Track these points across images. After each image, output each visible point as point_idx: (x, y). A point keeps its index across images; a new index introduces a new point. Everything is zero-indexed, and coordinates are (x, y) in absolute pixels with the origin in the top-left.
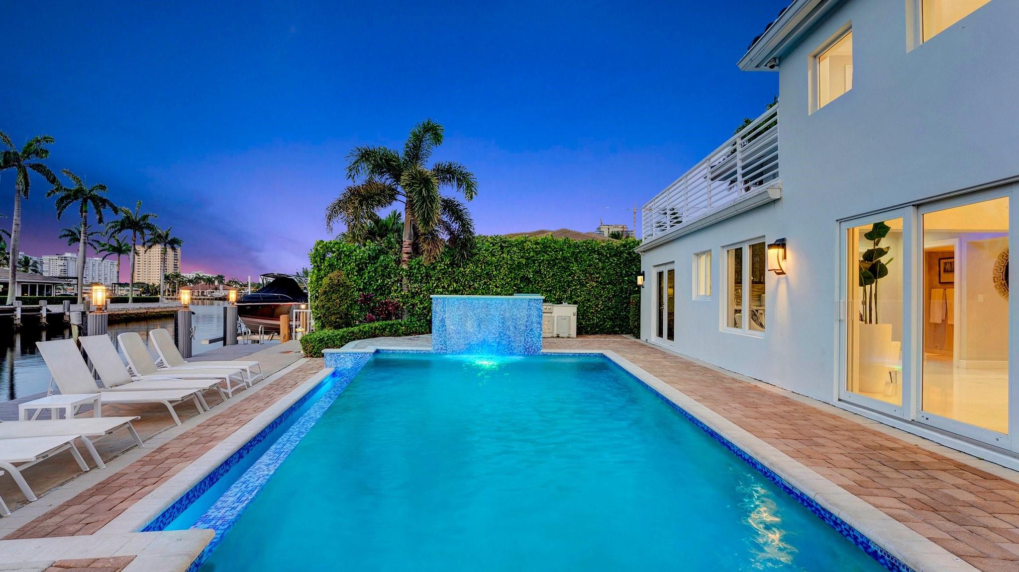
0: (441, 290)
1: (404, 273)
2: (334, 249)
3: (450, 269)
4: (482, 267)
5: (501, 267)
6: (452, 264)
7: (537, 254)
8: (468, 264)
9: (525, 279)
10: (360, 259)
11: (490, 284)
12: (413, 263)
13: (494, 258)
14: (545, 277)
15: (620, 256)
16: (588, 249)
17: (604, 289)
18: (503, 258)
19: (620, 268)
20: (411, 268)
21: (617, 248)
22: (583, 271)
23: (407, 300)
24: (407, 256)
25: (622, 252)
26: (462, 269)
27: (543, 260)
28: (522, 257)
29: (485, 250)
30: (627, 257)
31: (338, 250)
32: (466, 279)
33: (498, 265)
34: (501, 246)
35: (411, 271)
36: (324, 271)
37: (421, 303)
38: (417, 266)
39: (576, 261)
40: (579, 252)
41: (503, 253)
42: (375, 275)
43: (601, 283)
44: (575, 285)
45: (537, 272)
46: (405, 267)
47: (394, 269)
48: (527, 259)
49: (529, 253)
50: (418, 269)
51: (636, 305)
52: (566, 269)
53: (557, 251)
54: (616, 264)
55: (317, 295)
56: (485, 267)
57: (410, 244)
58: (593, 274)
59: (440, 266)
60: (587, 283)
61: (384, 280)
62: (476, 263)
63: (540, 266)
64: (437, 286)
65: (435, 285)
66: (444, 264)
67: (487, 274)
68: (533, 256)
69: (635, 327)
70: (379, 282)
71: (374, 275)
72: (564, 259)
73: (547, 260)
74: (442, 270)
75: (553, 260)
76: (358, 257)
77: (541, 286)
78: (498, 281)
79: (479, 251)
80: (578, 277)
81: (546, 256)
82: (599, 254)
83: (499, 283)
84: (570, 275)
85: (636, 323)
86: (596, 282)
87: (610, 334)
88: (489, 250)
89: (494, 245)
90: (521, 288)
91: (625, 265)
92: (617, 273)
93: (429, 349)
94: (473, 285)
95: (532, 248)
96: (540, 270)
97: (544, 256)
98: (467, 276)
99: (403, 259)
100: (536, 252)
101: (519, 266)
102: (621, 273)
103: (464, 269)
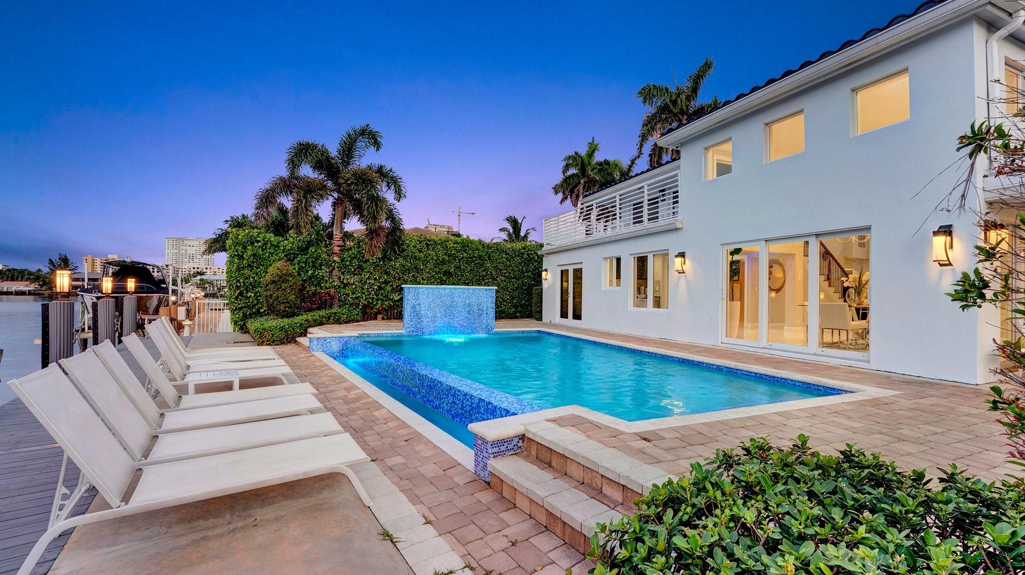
0: (373, 282)
1: (337, 264)
2: (258, 239)
3: (381, 263)
4: (410, 261)
5: (428, 262)
6: (383, 258)
7: (458, 252)
8: (398, 258)
9: (448, 273)
10: (289, 250)
11: (417, 277)
12: (345, 256)
13: (421, 254)
14: (464, 272)
15: (522, 256)
16: (497, 249)
17: (509, 282)
18: (430, 255)
19: (522, 266)
20: (342, 261)
21: (520, 250)
22: (495, 267)
23: (338, 290)
24: (339, 248)
25: (523, 254)
26: (393, 263)
27: (463, 257)
28: (445, 254)
29: (413, 247)
30: (527, 258)
31: (263, 240)
32: (397, 272)
33: (425, 261)
34: (427, 244)
35: (344, 263)
36: (247, 260)
37: (353, 293)
38: (349, 259)
39: (489, 259)
40: (492, 252)
41: (428, 250)
42: (306, 266)
43: (507, 278)
44: (488, 279)
45: (457, 268)
46: (336, 259)
47: (325, 260)
48: (449, 256)
49: (451, 251)
50: (350, 261)
51: (538, 295)
52: (481, 265)
53: (473, 250)
54: (519, 263)
55: (239, 284)
56: (414, 262)
57: (341, 238)
58: (502, 270)
59: (372, 259)
60: (497, 277)
61: (314, 271)
62: (405, 258)
63: (459, 262)
64: (369, 278)
65: (367, 277)
66: (376, 258)
67: (415, 268)
68: (454, 254)
69: (537, 312)
70: (310, 272)
71: (304, 266)
72: (480, 257)
73: (466, 258)
74: (375, 263)
75: (470, 258)
76: (287, 248)
77: (460, 279)
78: (425, 274)
79: (407, 247)
80: (491, 272)
81: (465, 255)
82: (506, 254)
83: (425, 275)
84: (484, 271)
85: (538, 309)
86: (505, 276)
87: (512, 318)
88: (416, 247)
89: (420, 243)
90: (444, 280)
91: (525, 263)
92: (519, 270)
93: (401, 331)
94: (403, 277)
95: (453, 247)
96: (460, 266)
97: (463, 254)
98: (397, 269)
99: (334, 252)
100: (456, 250)
101: (443, 262)
102: (522, 270)
103: (395, 262)
